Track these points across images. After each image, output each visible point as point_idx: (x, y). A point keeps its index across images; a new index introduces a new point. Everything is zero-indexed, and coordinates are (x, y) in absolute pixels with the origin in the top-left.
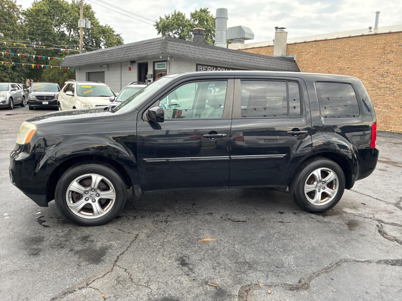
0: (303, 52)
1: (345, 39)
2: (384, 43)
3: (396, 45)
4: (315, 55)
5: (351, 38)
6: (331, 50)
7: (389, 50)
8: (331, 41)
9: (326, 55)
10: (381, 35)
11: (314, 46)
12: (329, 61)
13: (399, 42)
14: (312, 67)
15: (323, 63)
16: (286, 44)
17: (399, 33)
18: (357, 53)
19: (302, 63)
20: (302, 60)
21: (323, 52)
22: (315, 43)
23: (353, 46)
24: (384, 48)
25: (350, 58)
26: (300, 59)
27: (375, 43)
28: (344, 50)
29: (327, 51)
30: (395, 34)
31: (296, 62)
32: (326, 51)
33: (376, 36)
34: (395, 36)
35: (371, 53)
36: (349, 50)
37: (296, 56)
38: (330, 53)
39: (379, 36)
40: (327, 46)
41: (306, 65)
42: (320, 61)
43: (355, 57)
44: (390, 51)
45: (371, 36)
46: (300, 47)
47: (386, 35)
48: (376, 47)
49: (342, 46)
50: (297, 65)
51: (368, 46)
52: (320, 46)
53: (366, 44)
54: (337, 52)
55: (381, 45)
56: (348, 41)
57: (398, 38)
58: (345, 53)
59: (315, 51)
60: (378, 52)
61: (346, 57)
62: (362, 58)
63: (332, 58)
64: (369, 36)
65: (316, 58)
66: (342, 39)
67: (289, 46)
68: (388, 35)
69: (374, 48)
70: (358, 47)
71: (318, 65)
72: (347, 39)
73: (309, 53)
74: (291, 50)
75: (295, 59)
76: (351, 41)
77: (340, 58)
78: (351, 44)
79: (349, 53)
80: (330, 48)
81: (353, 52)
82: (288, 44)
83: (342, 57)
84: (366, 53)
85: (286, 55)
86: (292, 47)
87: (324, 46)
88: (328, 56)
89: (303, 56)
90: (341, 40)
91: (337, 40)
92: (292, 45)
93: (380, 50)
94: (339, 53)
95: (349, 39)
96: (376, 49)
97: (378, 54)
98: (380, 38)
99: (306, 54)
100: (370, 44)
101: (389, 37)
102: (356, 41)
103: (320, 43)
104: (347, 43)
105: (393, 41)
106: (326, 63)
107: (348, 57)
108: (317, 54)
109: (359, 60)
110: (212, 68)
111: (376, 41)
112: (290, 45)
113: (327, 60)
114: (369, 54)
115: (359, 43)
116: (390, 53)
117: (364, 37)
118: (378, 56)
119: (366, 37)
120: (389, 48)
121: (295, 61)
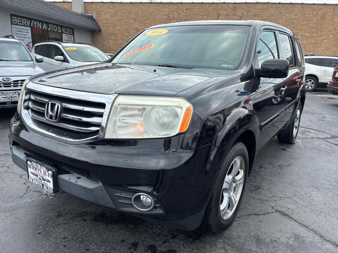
0: (102, 12)
1: (138, 4)
2: (168, 11)
3: (177, 13)
4: (114, 16)
5: (142, 4)
6: (127, 12)
7: (171, 17)
8: (126, 4)
9: (123, 17)
10: (165, 4)
11: (111, 7)
12: (127, 23)
13: (179, 11)
14: (112, 26)
15: (122, 23)
16: (83, 2)
17: (178, 4)
18: (149, 18)
19: (102, 22)
20: (102, 19)
21: (120, 14)
22: (112, 4)
23: (145, 11)
24: (168, 15)
25: (143, 21)
26: (100, 18)
27: (161, 10)
28: (138, 14)
29: (124, 13)
30: (175, 4)
31: (96, 21)
32: (122, 13)
33: (162, 4)
34: (176, 6)
35: (159, 18)
36: (142, 14)
37: (95, 15)
38: (127, 15)
39: (163, 5)
40: (123, 8)
41: (106, 24)
42: (118, 21)
43: (147, 21)
44: (173, 18)
45: (158, 4)
46: (98, 7)
47: (169, 4)
48: (162, 14)
49: (136, 10)
50: (98, 24)
51: (156, 13)
52: (117, 8)
53: (155, 11)
54: (133, 15)
55: (166, 13)
56: (141, 6)
57: (177, 7)
58: (139, 17)
59: (113, 12)
60: (164, 18)
61: (140, 20)
62: (153, 22)
63: (129, 20)
64: (156, 4)
65: (115, 18)
66: (136, 4)
67: (86, 4)
68: (170, 4)
69: (161, 14)
70: (149, 13)
71: (117, 25)
72: (139, 4)
73: (108, 13)
74: (89, 8)
75: (94, 18)
76: (143, 6)
77: (135, 20)
78: (143, 9)
79: (142, 17)
80: (126, 11)
81: (145, 16)
82: (85, 3)
83: (137, 20)
84: (155, 18)
85: (85, 13)
86: (90, 6)
87: (120, 8)
88: (125, 17)
89: (102, 15)
90: (134, 4)
91: (131, 4)
92: (89, 4)
93: (165, 17)
94: (134, 15)
95: (141, 4)
96: (163, 15)
97: (164, 19)
98: (164, 6)
99: (105, 14)
100: (158, 11)
101: (171, 7)
102: (147, 7)
103: (116, 5)
104: (140, 8)
105: (174, 10)
106: (124, 24)
107: (141, 20)
108: (115, 15)
109: (151, 23)
110: (27, 20)
111: (162, 9)
112: (88, 4)
113: (124, 21)
114: (158, 19)
115: (150, 9)
116: (173, 20)
117: (152, 4)
118: (164, 21)
119: (154, 4)
120: (172, 15)
121: (94, 20)
